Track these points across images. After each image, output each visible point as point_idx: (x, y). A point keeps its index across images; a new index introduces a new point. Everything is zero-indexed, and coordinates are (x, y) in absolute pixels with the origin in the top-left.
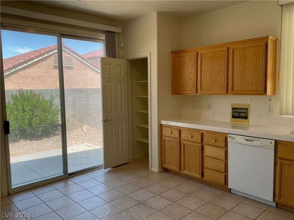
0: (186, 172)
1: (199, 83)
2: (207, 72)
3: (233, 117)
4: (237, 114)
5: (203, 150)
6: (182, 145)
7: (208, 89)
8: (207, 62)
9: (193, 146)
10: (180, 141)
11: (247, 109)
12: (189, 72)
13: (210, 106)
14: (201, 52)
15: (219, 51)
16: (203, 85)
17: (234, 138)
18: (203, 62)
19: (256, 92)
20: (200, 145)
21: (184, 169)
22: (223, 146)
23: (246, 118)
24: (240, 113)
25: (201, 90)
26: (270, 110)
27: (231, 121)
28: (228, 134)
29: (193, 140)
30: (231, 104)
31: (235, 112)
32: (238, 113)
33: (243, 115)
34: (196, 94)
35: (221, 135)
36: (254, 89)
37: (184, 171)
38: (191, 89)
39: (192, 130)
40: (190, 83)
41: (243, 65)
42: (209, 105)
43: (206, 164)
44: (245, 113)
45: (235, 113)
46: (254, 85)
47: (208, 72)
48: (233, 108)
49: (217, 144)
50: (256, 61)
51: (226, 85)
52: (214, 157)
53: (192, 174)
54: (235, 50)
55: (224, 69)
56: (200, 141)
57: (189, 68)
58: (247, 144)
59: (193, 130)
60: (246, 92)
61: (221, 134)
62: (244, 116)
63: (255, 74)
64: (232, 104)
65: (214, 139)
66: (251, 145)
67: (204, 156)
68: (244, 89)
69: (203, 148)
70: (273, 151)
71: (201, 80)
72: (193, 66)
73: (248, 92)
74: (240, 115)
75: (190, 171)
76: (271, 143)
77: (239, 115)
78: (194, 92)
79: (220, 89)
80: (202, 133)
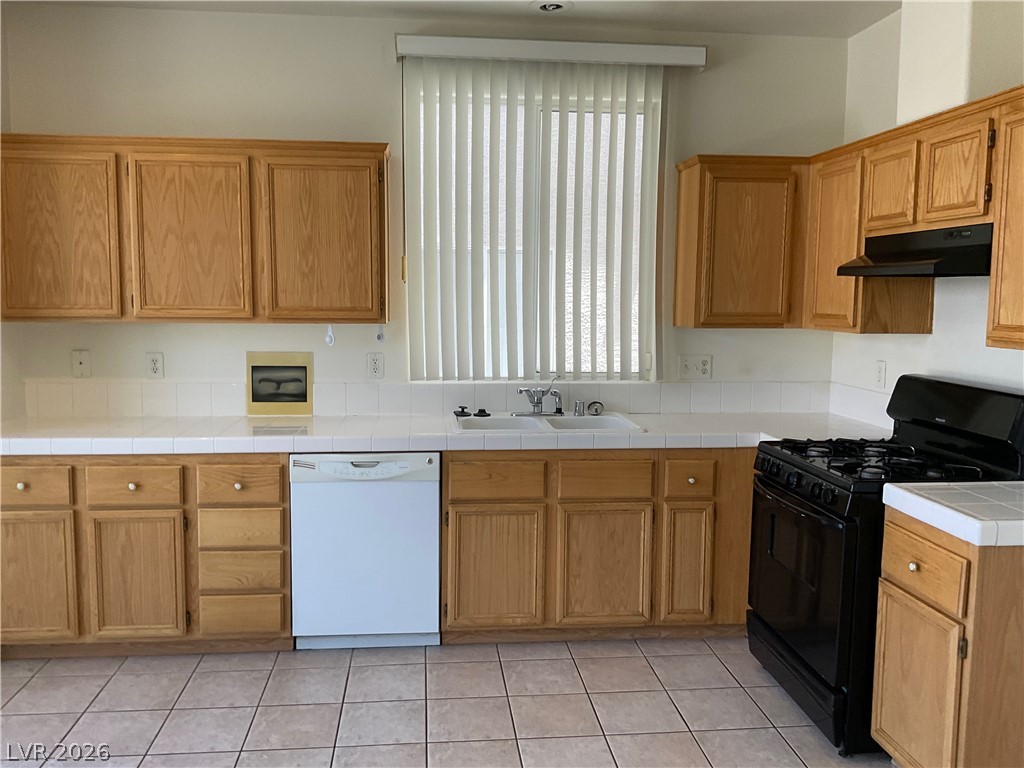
0: (115, 631)
1: (133, 275)
2: (166, 237)
3: (257, 397)
4: (269, 388)
5: (190, 530)
6: (88, 529)
7: (177, 302)
8: (164, 199)
9: (141, 524)
10: (76, 515)
11: (305, 368)
12: (81, 231)
13: (159, 365)
14: (140, 157)
15: (215, 165)
16: (151, 283)
17: (312, 466)
18: (148, 196)
19: (353, 315)
20: (176, 514)
21: (102, 623)
22: (275, 497)
23: (302, 397)
24: (279, 383)
25: (144, 302)
26: (375, 367)
27: (250, 411)
28: (290, 454)
29: (143, 498)
30: (248, 353)
31: (261, 381)
32: (275, 385)
33: (291, 388)
34: (119, 320)
35: (264, 463)
36: (349, 305)
37: (101, 633)
38: (97, 299)
39: (134, 461)
40: (87, 275)
41: (309, 224)
42: (154, 362)
43: (204, 578)
44: (299, 381)
45: (262, 383)
46: (348, 292)
47: (171, 238)
48: (255, 369)
49: (248, 497)
50: (351, 216)
51: (248, 288)
52: (235, 544)
53: (142, 633)
54: (275, 171)
55: (240, 230)
56: (176, 498)
57: (79, 213)
58: (357, 477)
59: (142, 460)
60: (321, 312)
61: (263, 459)
62: (295, 392)
63: (350, 256)
64: (250, 355)
65: (238, 482)
66: (373, 477)
67: (191, 549)
68: (315, 305)
69: (187, 523)
70: (438, 484)
71: (142, 268)
72: (98, 205)
73: (331, 315)
74: (281, 391)
75: (129, 622)
76: (430, 461)
77: (278, 388)
78: (109, 312)
79: (224, 300)
80: (184, 468)
